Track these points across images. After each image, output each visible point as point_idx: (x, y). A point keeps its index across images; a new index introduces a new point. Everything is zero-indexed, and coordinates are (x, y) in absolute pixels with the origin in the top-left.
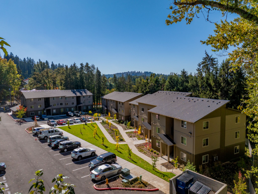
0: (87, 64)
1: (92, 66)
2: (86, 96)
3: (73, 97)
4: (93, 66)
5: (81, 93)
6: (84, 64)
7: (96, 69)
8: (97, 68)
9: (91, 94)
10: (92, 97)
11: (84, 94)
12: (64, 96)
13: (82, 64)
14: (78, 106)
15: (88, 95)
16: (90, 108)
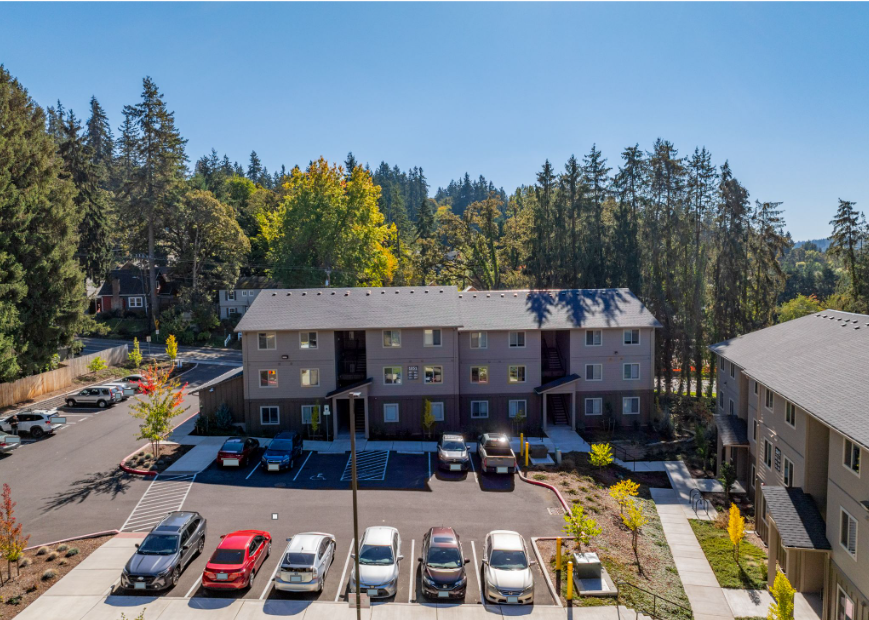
0: (664, 149)
1: (697, 157)
2: (604, 329)
3: (520, 336)
4: (700, 162)
5: (578, 314)
6: (647, 151)
7: (719, 172)
8: (726, 166)
9: (646, 319)
10: (647, 343)
11: (595, 320)
12: (454, 329)
13: (632, 155)
14: (545, 393)
15: (619, 329)
16: (634, 408)
